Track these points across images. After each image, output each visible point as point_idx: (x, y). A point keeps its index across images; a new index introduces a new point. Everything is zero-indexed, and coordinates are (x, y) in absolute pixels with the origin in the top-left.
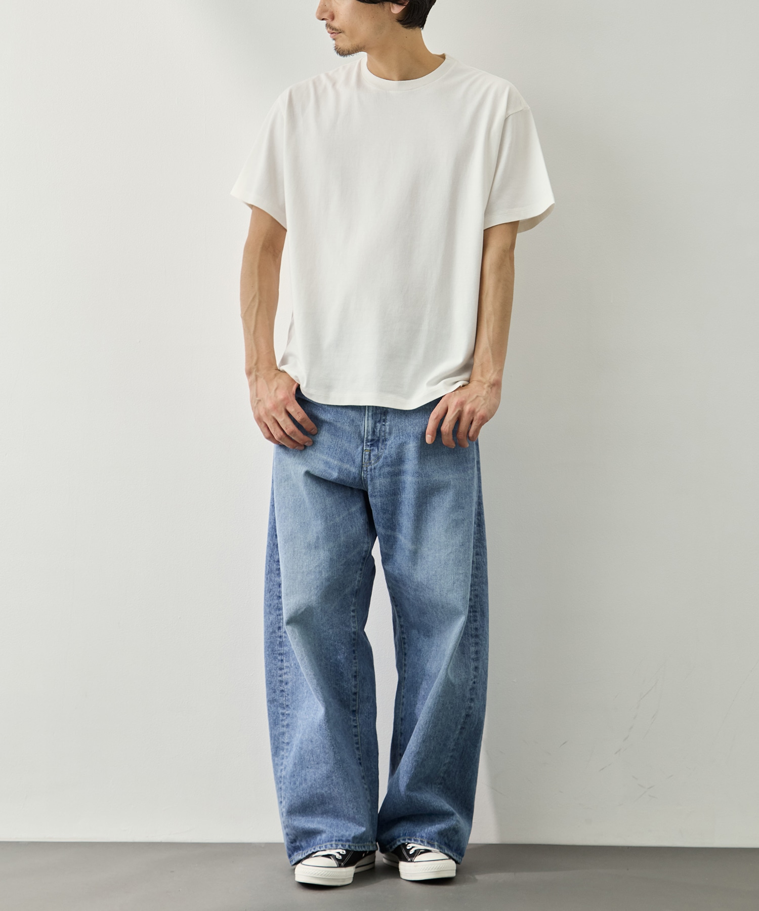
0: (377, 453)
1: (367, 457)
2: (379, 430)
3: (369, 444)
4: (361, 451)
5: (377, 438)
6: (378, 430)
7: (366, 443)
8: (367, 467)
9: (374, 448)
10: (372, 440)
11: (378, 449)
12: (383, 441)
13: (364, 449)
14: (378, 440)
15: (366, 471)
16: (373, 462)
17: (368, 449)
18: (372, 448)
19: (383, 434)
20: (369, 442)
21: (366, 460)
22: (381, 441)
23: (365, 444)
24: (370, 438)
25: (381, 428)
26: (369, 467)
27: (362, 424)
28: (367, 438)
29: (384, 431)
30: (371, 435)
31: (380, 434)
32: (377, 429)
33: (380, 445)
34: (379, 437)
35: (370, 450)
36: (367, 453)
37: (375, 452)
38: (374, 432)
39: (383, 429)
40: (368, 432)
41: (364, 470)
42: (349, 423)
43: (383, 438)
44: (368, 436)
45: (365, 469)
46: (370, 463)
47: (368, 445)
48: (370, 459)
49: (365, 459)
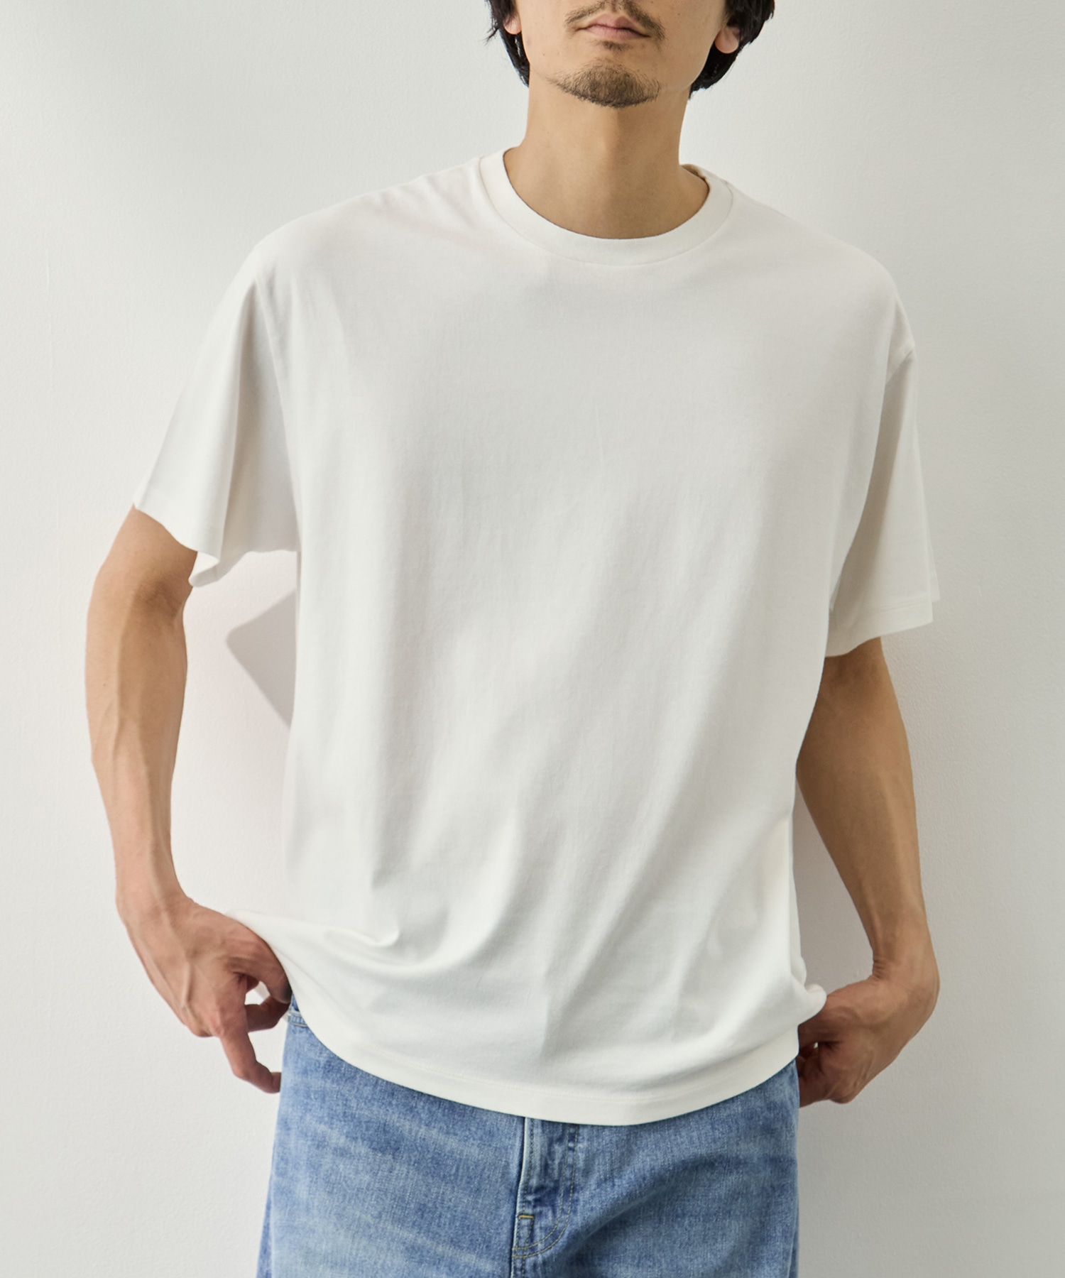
0: (550, 1224)
1: (525, 1232)
2: (560, 1163)
3: (530, 1198)
4: (509, 1218)
5: (552, 1185)
6: (557, 1162)
7: (523, 1195)
8: (523, 1260)
9: (544, 1209)
10: (540, 1189)
11: (554, 1212)
12: (567, 1191)
13: (518, 1210)
14: (555, 1190)
15: (521, 1269)
16: (540, 1246)
17: (529, 1211)
18: (538, 1209)
19: (567, 1173)
20: (530, 1193)
21: (523, 1241)
22: (562, 1190)
23: (519, 1200)
24: (534, 1182)
25: (563, 1157)
26: (530, 1261)
27: (513, 1146)
28: (526, 1183)
29: (571, 1166)
30: (539, 1176)
31: (560, 1174)
32: (553, 1160)
33: (559, 1201)
34: (557, 1182)
35: (533, 1215)
36: (525, 1222)
37: (548, 1220)
38: (546, 1167)
39: (570, 1160)
40: (530, 1168)
41: (515, 1268)
42: (481, 1139)
43: (569, 1183)
44: (529, 1176)
45: (519, 1265)
46: (533, 1250)
47: (529, 1202)
48: (531, 1237)
49: (519, 1237)
